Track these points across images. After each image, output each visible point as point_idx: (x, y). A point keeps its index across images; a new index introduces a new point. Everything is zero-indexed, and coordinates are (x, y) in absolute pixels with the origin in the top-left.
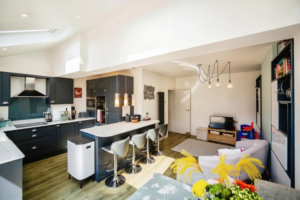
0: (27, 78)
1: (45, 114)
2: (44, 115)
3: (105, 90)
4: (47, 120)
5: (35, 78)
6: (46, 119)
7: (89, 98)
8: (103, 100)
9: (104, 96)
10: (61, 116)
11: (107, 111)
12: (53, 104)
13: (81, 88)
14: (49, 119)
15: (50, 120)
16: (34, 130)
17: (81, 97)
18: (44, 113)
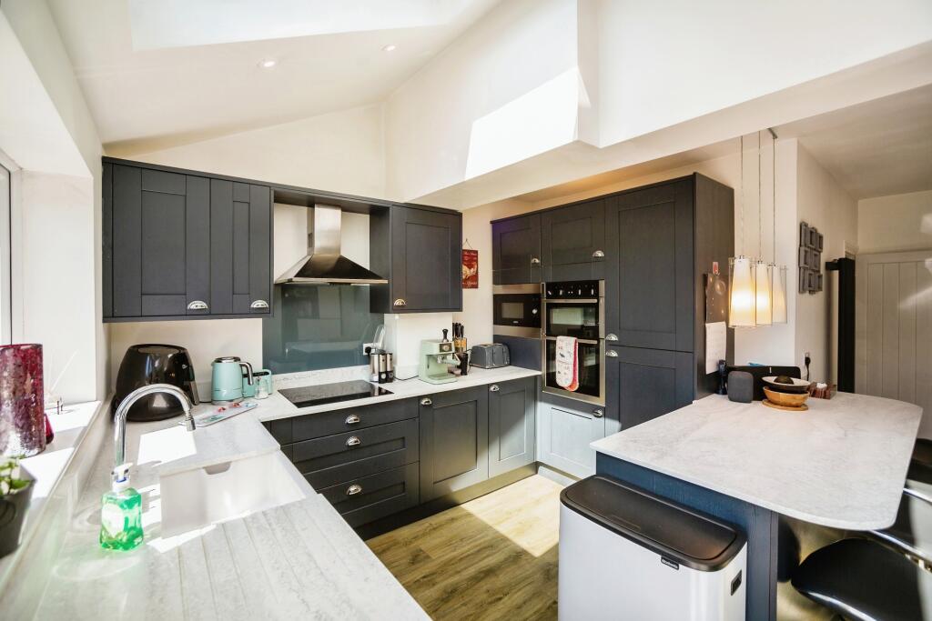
0: (318, 210)
1: (368, 350)
2: (365, 354)
3: (600, 254)
4: (380, 374)
5: (339, 212)
6: (374, 372)
7: (501, 290)
8: (588, 296)
9: (593, 278)
10: (425, 358)
11: (611, 345)
12: (401, 310)
13: (476, 252)
14: (386, 372)
15: (388, 377)
16: (351, 419)
17: (476, 287)
18: (365, 346)
